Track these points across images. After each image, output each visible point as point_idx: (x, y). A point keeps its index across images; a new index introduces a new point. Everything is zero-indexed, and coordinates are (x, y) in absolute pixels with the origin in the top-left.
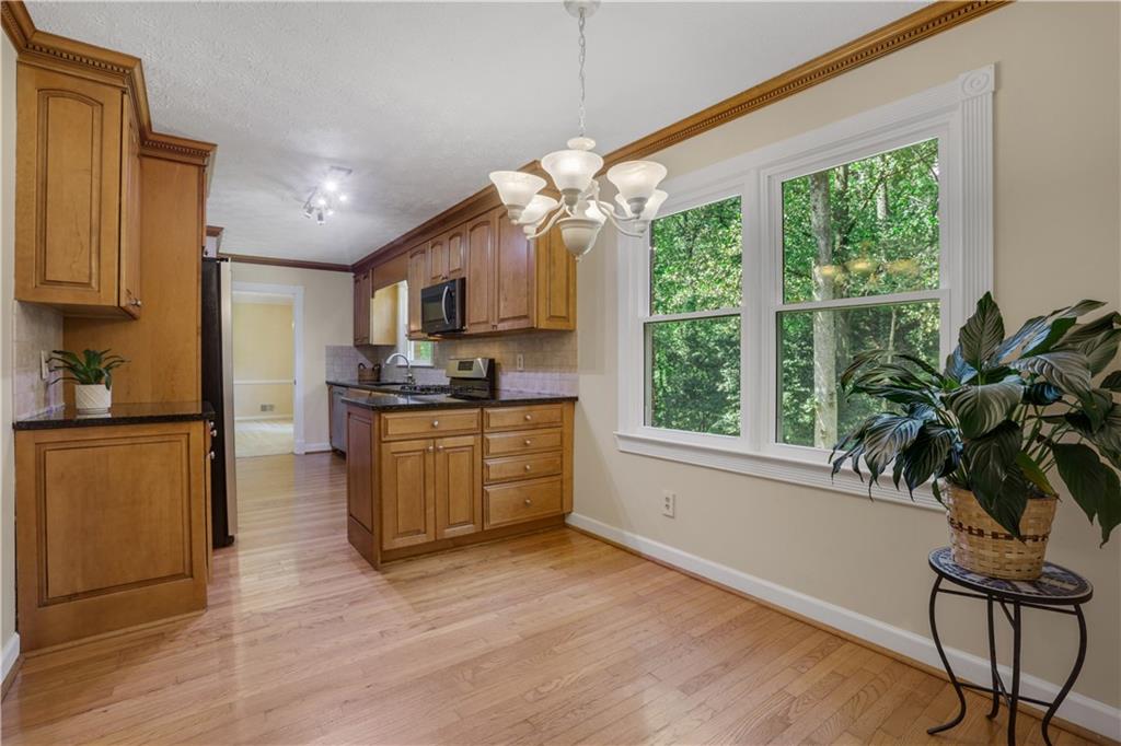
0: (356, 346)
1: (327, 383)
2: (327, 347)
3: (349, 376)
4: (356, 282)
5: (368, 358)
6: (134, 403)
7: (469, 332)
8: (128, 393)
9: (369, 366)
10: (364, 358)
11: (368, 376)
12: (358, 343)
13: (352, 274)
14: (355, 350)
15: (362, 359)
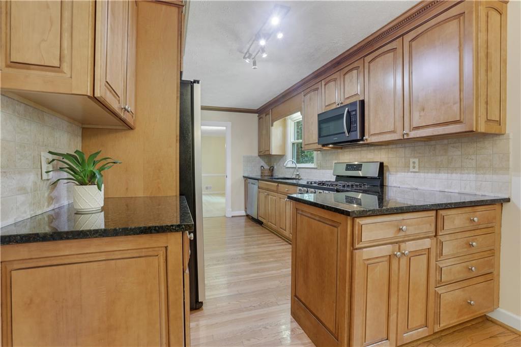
0: (259, 156)
1: (244, 177)
2: (244, 157)
3: (256, 174)
4: (259, 119)
5: (266, 163)
6: (132, 197)
7: (368, 142)
8: (127, 189)
9: (267, 167)
10: (264, 163)
11: (267, 173)
12: (261, 154)
13: (257, 115)
14: (259, 158)
15: (263, 163)
